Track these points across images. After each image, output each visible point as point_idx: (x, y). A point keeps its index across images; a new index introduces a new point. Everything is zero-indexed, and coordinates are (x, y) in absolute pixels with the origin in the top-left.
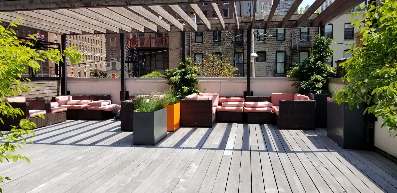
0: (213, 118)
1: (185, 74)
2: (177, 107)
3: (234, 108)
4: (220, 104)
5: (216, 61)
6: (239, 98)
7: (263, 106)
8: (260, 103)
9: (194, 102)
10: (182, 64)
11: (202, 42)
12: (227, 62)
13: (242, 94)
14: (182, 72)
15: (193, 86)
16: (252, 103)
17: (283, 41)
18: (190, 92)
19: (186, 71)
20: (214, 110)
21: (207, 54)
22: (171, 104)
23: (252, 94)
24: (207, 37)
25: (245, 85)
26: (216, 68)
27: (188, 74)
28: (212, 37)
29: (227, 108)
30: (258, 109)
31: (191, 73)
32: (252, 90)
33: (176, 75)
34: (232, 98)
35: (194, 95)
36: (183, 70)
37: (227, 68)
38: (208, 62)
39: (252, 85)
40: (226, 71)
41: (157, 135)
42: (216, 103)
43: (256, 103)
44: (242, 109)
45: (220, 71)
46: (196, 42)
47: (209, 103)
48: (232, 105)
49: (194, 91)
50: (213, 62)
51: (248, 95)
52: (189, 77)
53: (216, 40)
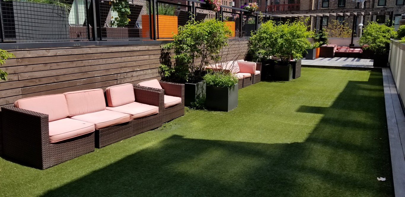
0: (334, 54)
1: (322, 36)
2: (319, 49)
3: (344, 51)
4: (337, 49)
5: (339, 25)
6: (347, 47)
7: (357, 50)
8: (356, 49)
9: (326, 47)
10: (321, 31)
11: (328, 7)
12: (347, 26)
13: (349, 45)
14: (320, 35)
15: (325, 41)
16: (352, 49)
17: (402, 6)
18: (324, 44)
19: (322, 34)
20: (334, 51)
21: (332, 20)
22: (317, 48)
23: (354, 45)
24: (333, 3)
25: (351, 41)
26: (338, 30)
27: (323, 36)
28: (337, 3)
29: (340, 51)
30: (354, 51)
31: (325, 35)
32: (353, 43)
33: (317, 36)
34: (343, 47)
35: (325, 45)
36: (321, 34)
37: (347, 30)
38: (333, 26)
39: (354, 41)
40: (346, 33)
41: (313, 58)
42: (335, 49)
43: (354, 49)
44: (347, 51)
45: (341, 32)
46: (322, 7)
47: (332, 48)
48: (343, 50)
49: (326, 43)
50: (336, 26)
51: (352, 46)
52: (324, 37)
53: (341, 5)
